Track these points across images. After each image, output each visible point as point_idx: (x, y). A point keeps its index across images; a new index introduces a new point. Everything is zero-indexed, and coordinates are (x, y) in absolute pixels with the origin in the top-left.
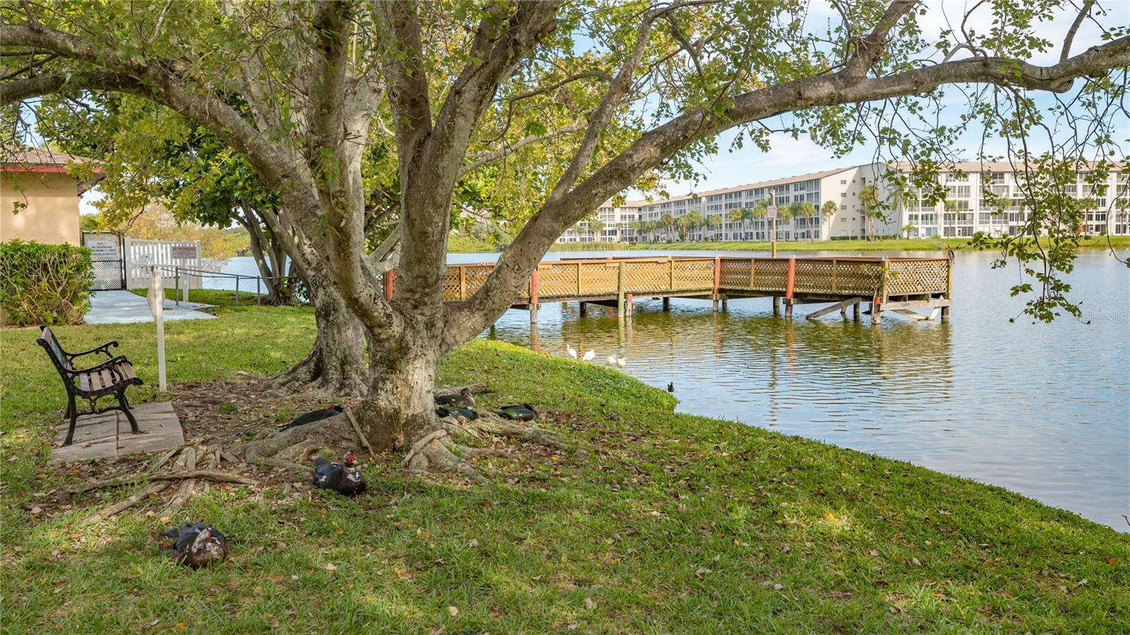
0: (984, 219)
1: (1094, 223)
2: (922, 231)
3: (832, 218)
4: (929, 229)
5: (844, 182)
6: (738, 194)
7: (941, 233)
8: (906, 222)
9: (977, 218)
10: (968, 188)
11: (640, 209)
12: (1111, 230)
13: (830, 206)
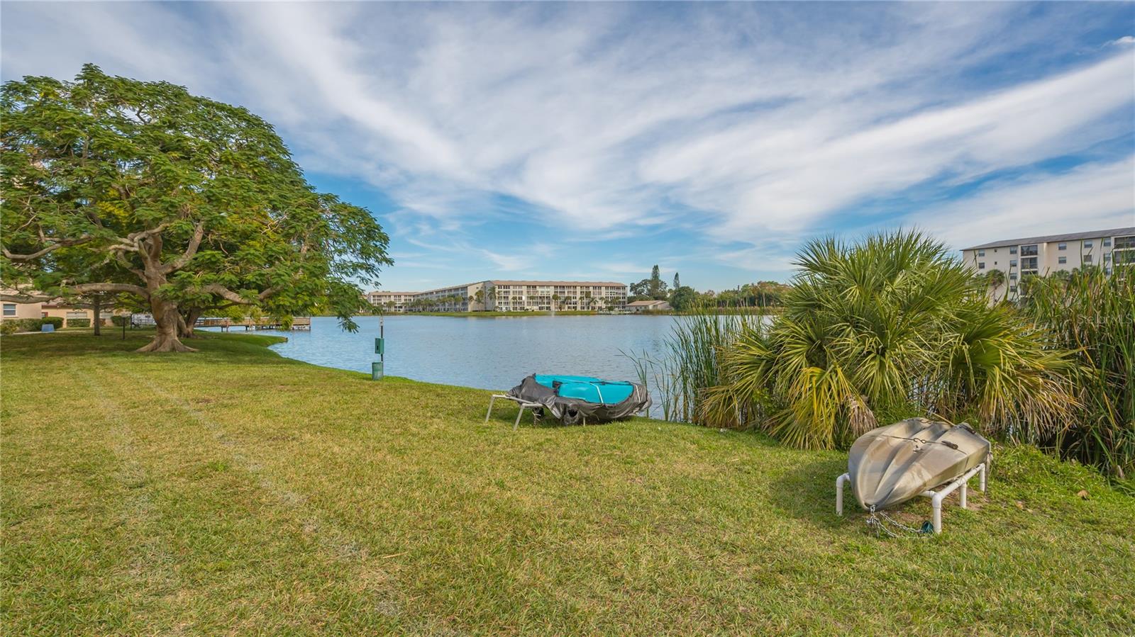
0: (529, 303)
1: (572, 305)
2: (504, 309)
3: (472, 303)
4: (506, 308)
5: (478, 288)
6: (445, 291)
7: (512, 309)
8: (497, 304)
9: (526, 304)
10: (522, 292)
11: (414, 296)
12: (579, 309)
13: (471, 298)
